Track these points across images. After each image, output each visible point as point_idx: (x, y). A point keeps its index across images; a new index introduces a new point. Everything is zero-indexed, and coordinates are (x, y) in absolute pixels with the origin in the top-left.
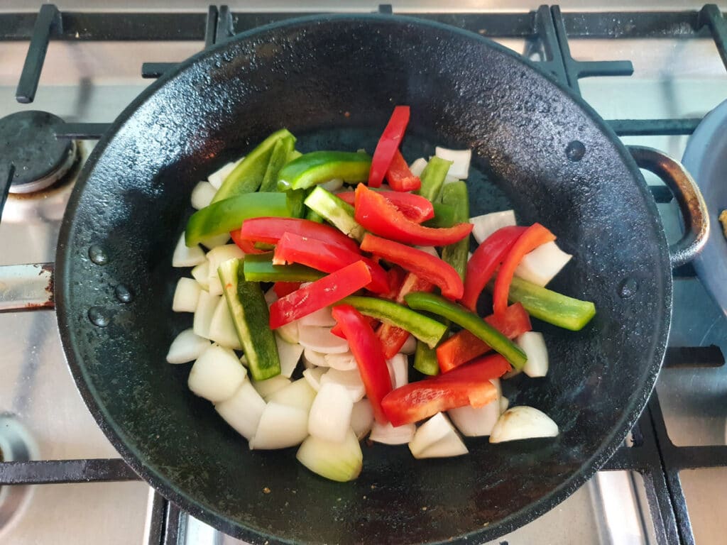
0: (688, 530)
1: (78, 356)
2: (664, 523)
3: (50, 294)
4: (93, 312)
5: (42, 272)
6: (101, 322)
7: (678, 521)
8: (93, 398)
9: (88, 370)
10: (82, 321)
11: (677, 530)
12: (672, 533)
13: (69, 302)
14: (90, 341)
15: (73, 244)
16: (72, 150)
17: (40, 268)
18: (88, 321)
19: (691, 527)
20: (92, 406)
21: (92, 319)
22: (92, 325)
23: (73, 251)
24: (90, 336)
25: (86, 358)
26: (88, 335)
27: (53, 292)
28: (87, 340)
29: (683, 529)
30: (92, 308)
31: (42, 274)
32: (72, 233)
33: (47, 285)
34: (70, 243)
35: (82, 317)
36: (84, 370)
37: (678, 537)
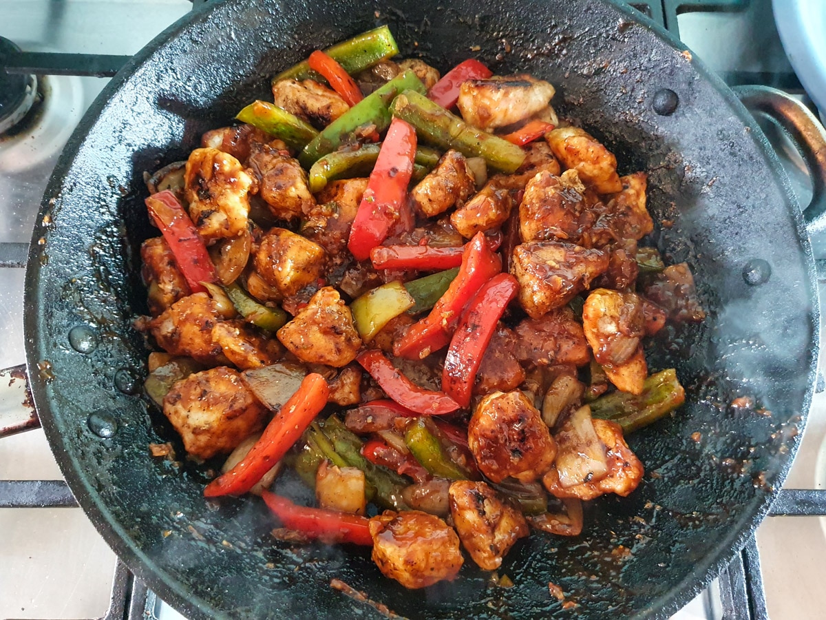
0: (759, 590)
1: (89, 488)
2: (731, 579)
3: (31, 409)
4: (95, 420)
5: (12, 382)
6: (106, 432)
7: (749, 578)
8: (122, 541)
9: (106, 503)
10: (82, 438)
11: (745, 589)
12: (740, 592)
13: (58, 416)
14: (99, 463)
15: (45, 335)
16: (31, 86)
17: (8, 377)
18: (91, 435)
19: (763, 587)
20: (123, 552)
21: (95, 430)
22: (97, 438)
23: (48, 344)
24: (99, 455)
25: (100, 487)
26: (95, 454)
27: (33, 406)
28: (95, 461)
29: (754, 588)
30: (91, 414)
31: (12, 384)
32: (42, 320)
33: (24, 397)
34: (42, 334)
35: (82, 432)
36: (101, 506)
37: (746, 597)
